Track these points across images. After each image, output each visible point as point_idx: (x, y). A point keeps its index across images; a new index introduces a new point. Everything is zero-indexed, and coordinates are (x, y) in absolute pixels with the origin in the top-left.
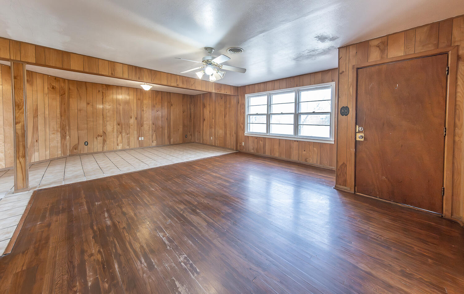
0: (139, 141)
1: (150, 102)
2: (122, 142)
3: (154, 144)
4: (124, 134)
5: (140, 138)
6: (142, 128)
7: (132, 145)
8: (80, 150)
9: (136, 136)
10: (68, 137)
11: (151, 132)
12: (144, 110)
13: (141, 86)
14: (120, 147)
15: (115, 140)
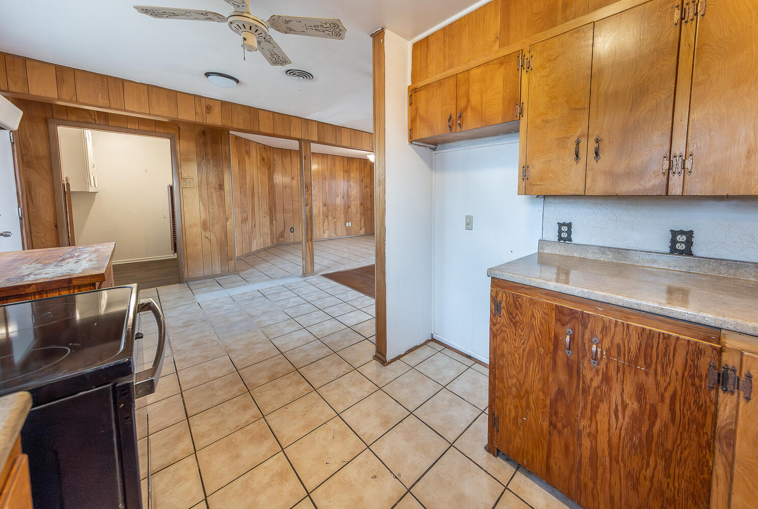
0: (346, 227)
1: (358, 174)
2: (328, 230)
3: (362, 232)
4: (330, 218)
5: (347, 223)
6: (350, 210)
7: (339, 232)
8: (287, 239)
9: (343, 221)
10: (274, 222)
11: (359, 215)
12: (352, 186)
13: (368, 156)
14: (326, 236)
15: (321, 226)
